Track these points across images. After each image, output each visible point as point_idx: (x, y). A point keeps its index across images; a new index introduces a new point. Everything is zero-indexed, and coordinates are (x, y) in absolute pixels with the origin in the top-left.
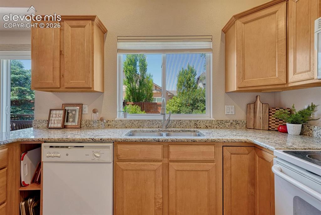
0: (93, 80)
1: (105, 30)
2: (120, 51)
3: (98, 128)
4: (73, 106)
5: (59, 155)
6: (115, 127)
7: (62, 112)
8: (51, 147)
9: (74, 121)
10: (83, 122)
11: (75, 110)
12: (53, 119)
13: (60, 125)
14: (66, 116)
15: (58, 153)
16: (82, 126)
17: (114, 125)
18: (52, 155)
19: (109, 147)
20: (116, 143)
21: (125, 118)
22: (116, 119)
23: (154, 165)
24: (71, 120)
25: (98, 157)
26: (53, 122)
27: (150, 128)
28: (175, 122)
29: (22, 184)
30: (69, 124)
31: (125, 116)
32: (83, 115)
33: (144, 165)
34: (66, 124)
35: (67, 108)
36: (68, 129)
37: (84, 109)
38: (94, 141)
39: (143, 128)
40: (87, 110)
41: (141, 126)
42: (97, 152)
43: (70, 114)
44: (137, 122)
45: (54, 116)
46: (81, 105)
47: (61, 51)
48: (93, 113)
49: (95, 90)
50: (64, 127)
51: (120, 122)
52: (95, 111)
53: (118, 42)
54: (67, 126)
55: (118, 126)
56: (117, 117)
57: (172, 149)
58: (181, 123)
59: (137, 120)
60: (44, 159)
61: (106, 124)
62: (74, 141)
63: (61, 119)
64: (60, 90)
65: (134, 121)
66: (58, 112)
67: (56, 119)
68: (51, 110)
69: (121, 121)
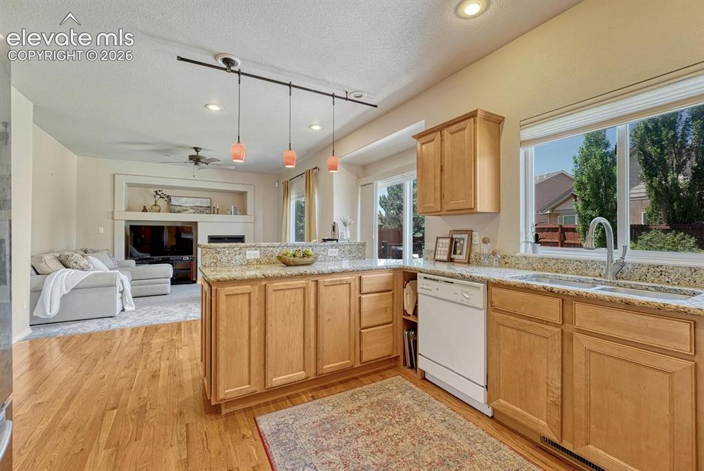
0: (475, 198)
1: (500, 119)
2: (523, 143)
3: (490, 265)
4: (461, 233)
5: (430, 288)
6: (515, 266)
7: (448, 241)
8: (426, 278)
9: (460, 254)
10: (472, 255)
11: (463, 239)
12: (440, 249)
13: (445, 258)
14: (453, 247)
15: (430, 286)
16: (471, 261)
17: (514, 264)
18: (425, 287)
19: (479, 288)
20: (490, 285)
21: (534, 253)
22: (518, 254)
23: (546, 329)
24: (458, 251)
25: (467, 299)
26: (439, 252)
27: (581, 275)
28: (644, 269)
29: (405, 312)
30: (456, 257)
31: (534, 250)
32: (473, 247)
33: (529, 325)
34: (453, 256)
35: (454, 236)
36: (455, 264)
37: (474, 238)
38: (463, 277)
39: (565, 273)
40: (477, 239)
41: (561, 269)
42: (466, 292)
43: (458, 244)
44: (554, 261)
45: (441, 245)
46: (470, 232)
47: (442, 167)
48: (483, 244)
49: (478, 211)
50: (451, 260)
51: (523, 259)
52: (485, 241)
53: (521, 130)
54: (454, 259)
55: (520, 266)
56: (519, 252)
57: (580, 309)
58: (662, 271)
59: (553, 259)
60: (419, 290)
61: (503, 262)
62: (443, 275)
63: (447, 249)
64: (441, 213)
65: (549, 259)
66: (444, 241)
67: (443, 249)
68: (438, 238)
69: (525, 257)
